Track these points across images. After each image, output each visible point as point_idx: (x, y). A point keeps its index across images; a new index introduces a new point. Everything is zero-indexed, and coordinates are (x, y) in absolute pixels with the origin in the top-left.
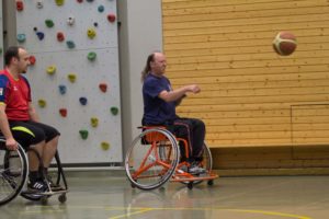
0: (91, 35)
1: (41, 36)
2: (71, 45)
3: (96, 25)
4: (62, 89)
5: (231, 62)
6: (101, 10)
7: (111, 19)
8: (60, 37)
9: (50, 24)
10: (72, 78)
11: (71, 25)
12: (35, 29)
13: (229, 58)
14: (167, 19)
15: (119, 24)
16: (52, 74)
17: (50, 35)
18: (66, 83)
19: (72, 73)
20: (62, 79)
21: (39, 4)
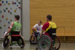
0: (15, 11)
1: (5, 11)
2: (11, 13)
3: (16, 9)
4: (9, 23)
5: (44, 18)
6: (17, 6)
7: (19, 8)
8: (9, 11)
9: (7, 9)
10: (11, 20)
11: (11, 9)
12: (4, 10)
13: (43, 17)
14: (31, 8)
15: (21, 9)
16: (7, 19)
17: (7, 11)
18: (10, 21)
19: (11, 19)
20: (9, 20)
21: (5, 4)
